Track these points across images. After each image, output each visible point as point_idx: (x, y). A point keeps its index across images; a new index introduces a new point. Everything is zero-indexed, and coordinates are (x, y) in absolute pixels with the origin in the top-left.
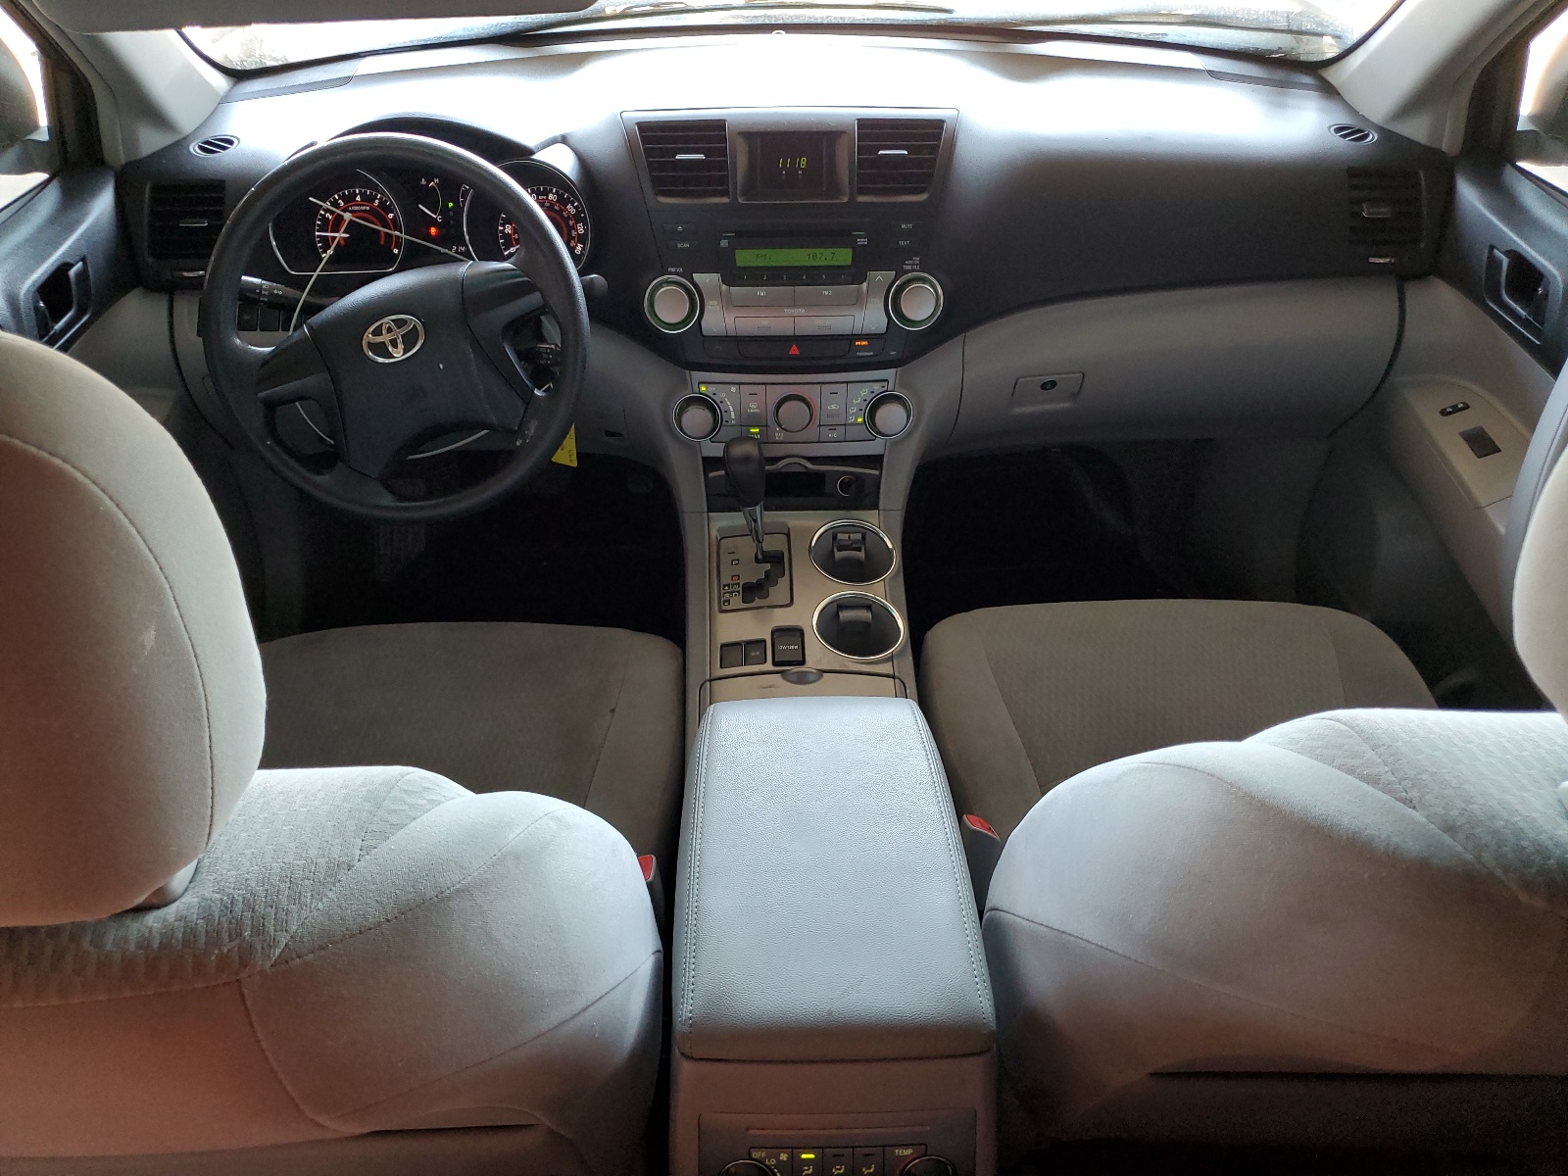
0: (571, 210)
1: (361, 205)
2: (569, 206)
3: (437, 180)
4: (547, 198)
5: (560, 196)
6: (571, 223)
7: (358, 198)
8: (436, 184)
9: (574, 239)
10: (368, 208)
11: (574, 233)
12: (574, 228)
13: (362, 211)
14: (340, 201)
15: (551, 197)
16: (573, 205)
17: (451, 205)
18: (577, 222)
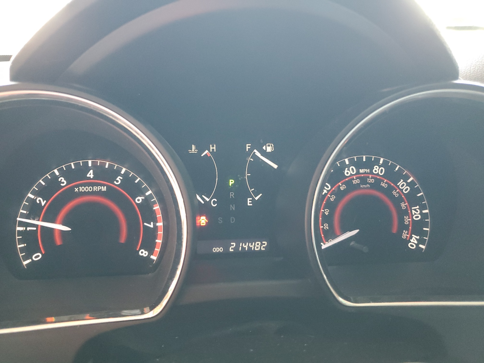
0: (405, 188)
1: (93, 185)
2: (401, 183)
3: (213, 148)
4: (371, 173)
5: (389, 170)
6: (403, 205)
7: (91, 174)
8: (212, 153)
9: (406, 227)
10: (104, 189)
11: (407, 220)
12: (406, 212)
13: (93, 193)
14: (62, 179)
15: (376, 169)
16: (405, 181)
17: (231, 182)
18: (412, 204)
